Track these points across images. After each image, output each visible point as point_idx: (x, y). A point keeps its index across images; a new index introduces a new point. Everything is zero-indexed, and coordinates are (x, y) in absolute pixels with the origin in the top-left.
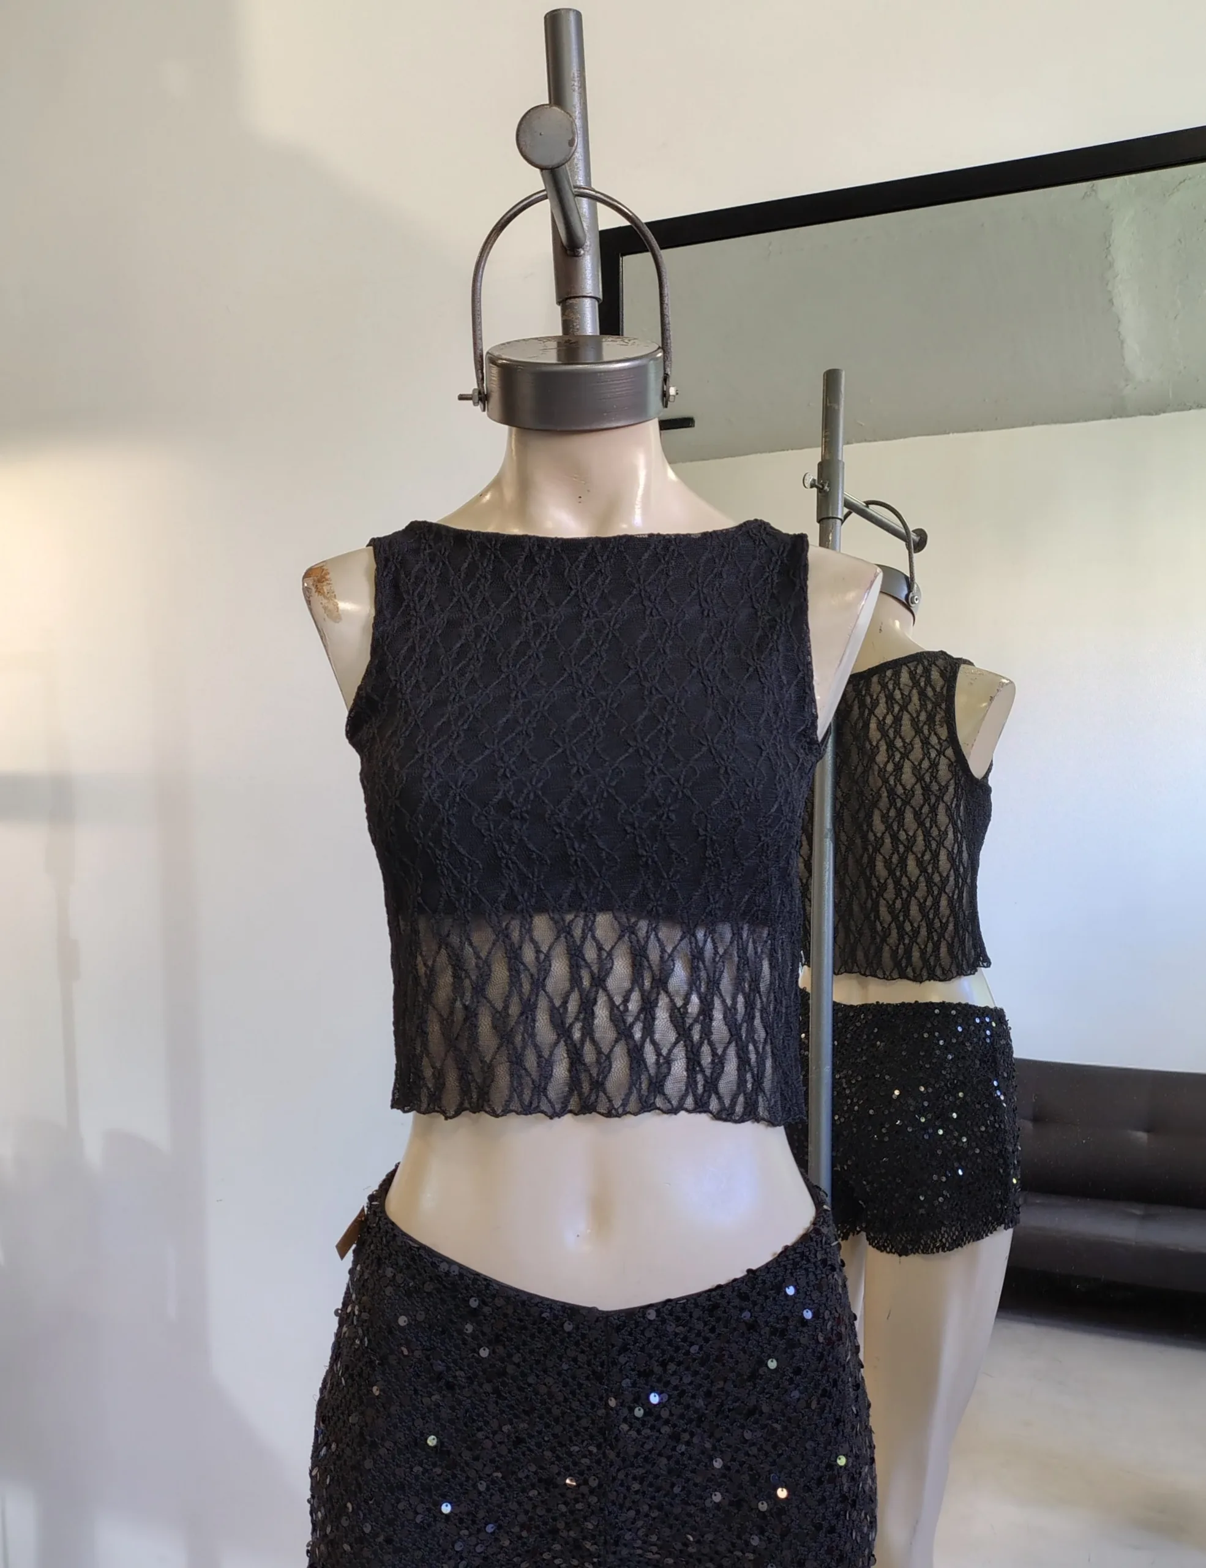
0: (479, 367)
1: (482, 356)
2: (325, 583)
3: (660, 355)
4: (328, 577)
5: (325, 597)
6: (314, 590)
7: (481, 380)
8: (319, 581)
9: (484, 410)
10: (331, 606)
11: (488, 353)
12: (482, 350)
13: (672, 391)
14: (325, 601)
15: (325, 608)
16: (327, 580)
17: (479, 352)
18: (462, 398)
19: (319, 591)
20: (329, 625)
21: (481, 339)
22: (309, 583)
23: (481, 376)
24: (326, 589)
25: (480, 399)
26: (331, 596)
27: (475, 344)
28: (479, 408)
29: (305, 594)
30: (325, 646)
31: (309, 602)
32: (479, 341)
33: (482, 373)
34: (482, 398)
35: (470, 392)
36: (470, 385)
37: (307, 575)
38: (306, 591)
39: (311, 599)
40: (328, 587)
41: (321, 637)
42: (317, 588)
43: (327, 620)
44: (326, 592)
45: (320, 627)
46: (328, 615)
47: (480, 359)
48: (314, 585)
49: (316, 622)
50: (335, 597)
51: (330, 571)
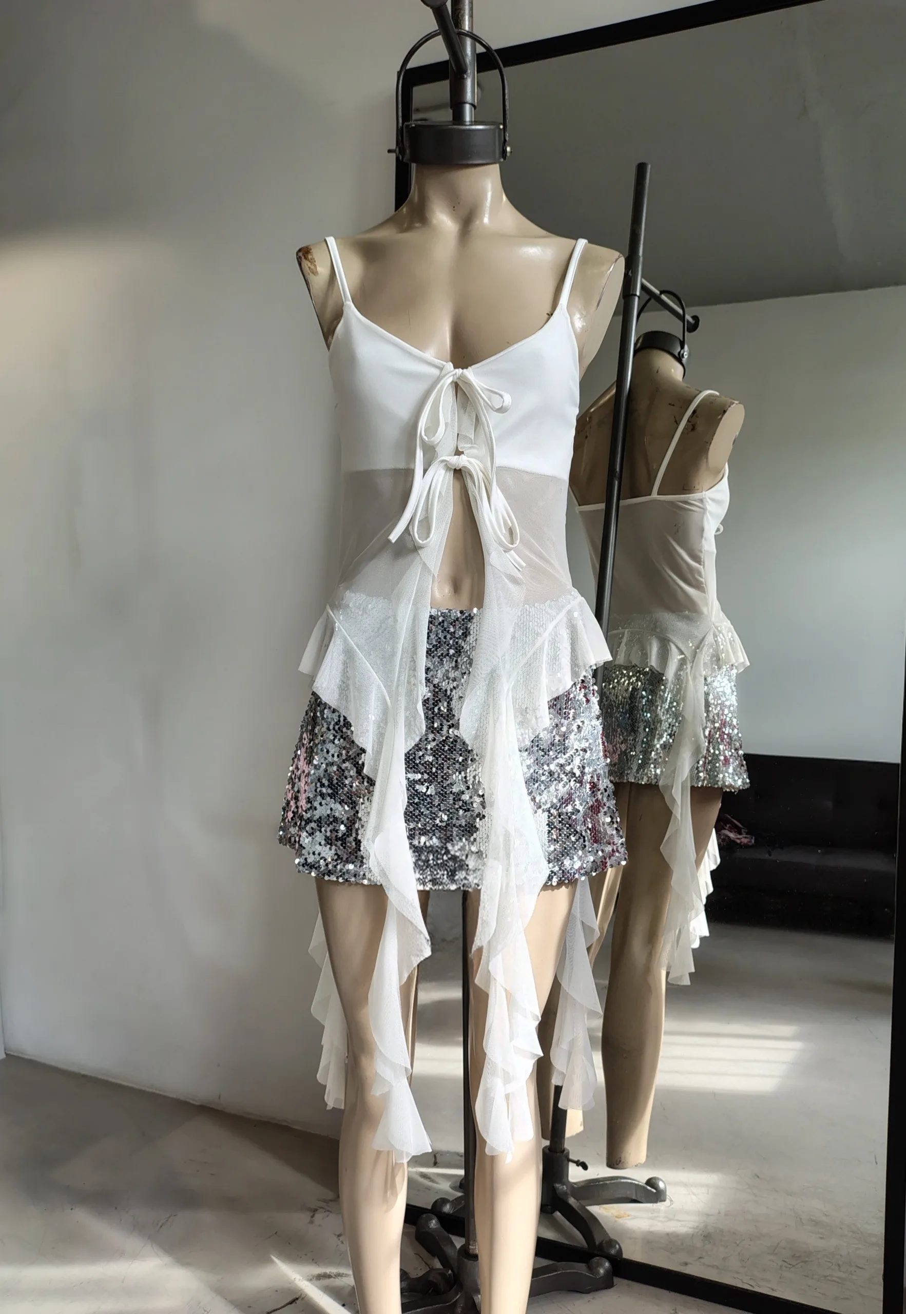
0: (398, 132)
1: (402, 127)
3: (502, 129)
4: (311, 251)
5: (310, 261)
6: (303, 257)
7: (399, 140)
8: (304, 252)
10: (312, 267)
13: (508, 149)
14: (309, 264)
15: (309, 268)
16: (310, 253)
18: (390, 151)
19: (306, 258)
20: (312, 278)
22: (301, 254)
23: (399, 137)
24: (310, 257)
26: (312, 261)
29: (298, 261)
30: (309, 289)
31: (300, 265)
33: (400, 135)
37: (300, 250)
39: (303, 263)
41: (307, 285)
42: (305, 256)
43: (311, 274)
44: (310, 259)
45: (306, 278)
46: (311, 271)
47: (400, 129)
48: (303, 255)
49: (304, 275)
50: (315, 262)
51: (312, 249)
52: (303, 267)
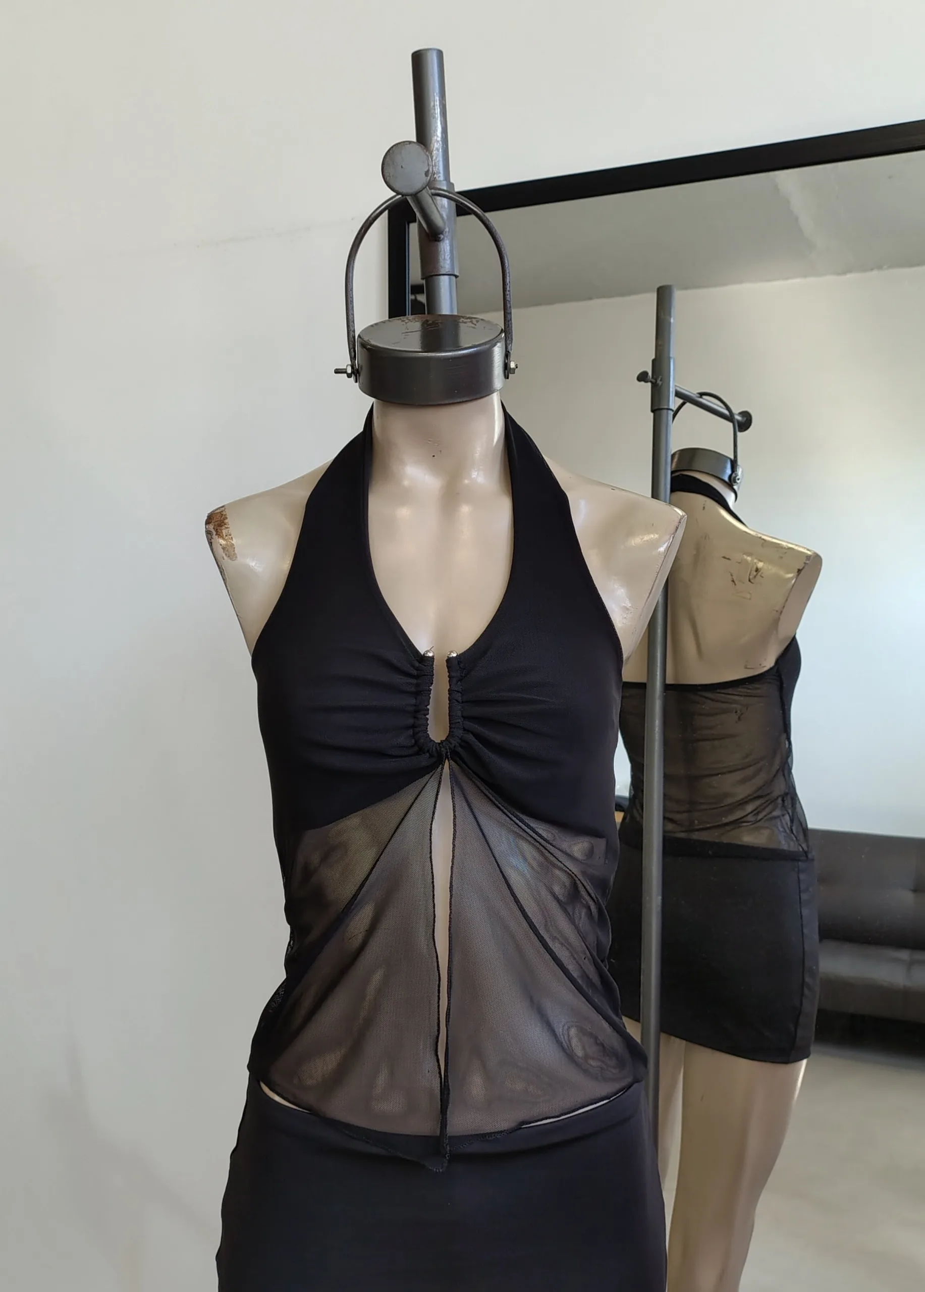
0: (351, 346)
1: (354, 337)
2: (223, 528)
4: (226, 521)
5: (223, 539)
6: (214, 533)
7: (353, 358)
8: (219, 525)
9: (356, 382)
10: (228, 547)
11: (359, 336)
12: (354, 331)
13: (512, 365)
14: (223, 543)
16: (225, 524)
17: (352, 333)
18: (337, 371)
19: (219, 534)
20: (226, 563)
21: (353, 321)
22: (211, 527)
23: (353, 354)
24: (224, 532)
25: (353, 372)
26: (229, 538)
27: (348, 326)
28: (352, 379)
29: (207, 537)
30: (224, 580)
31: (211, 544)
32: (351, 323)
33: (355, 351)
34: (355, 373)
35: (345, 367)
36: (345, 362)
37: (209, 519)
38: (208, 533)
39: (212, 541)
40: (227, 530)
41: (221, 572)
42: (219, 528)
43: (225, 558)
44: (224, 536)
45: (219, 563)
46: (226, 555)
47: (353, 339)
48: (214, 528)
49: (215, 559)
50: (232, 538)
51: (227, 517)
52: (215, 546)
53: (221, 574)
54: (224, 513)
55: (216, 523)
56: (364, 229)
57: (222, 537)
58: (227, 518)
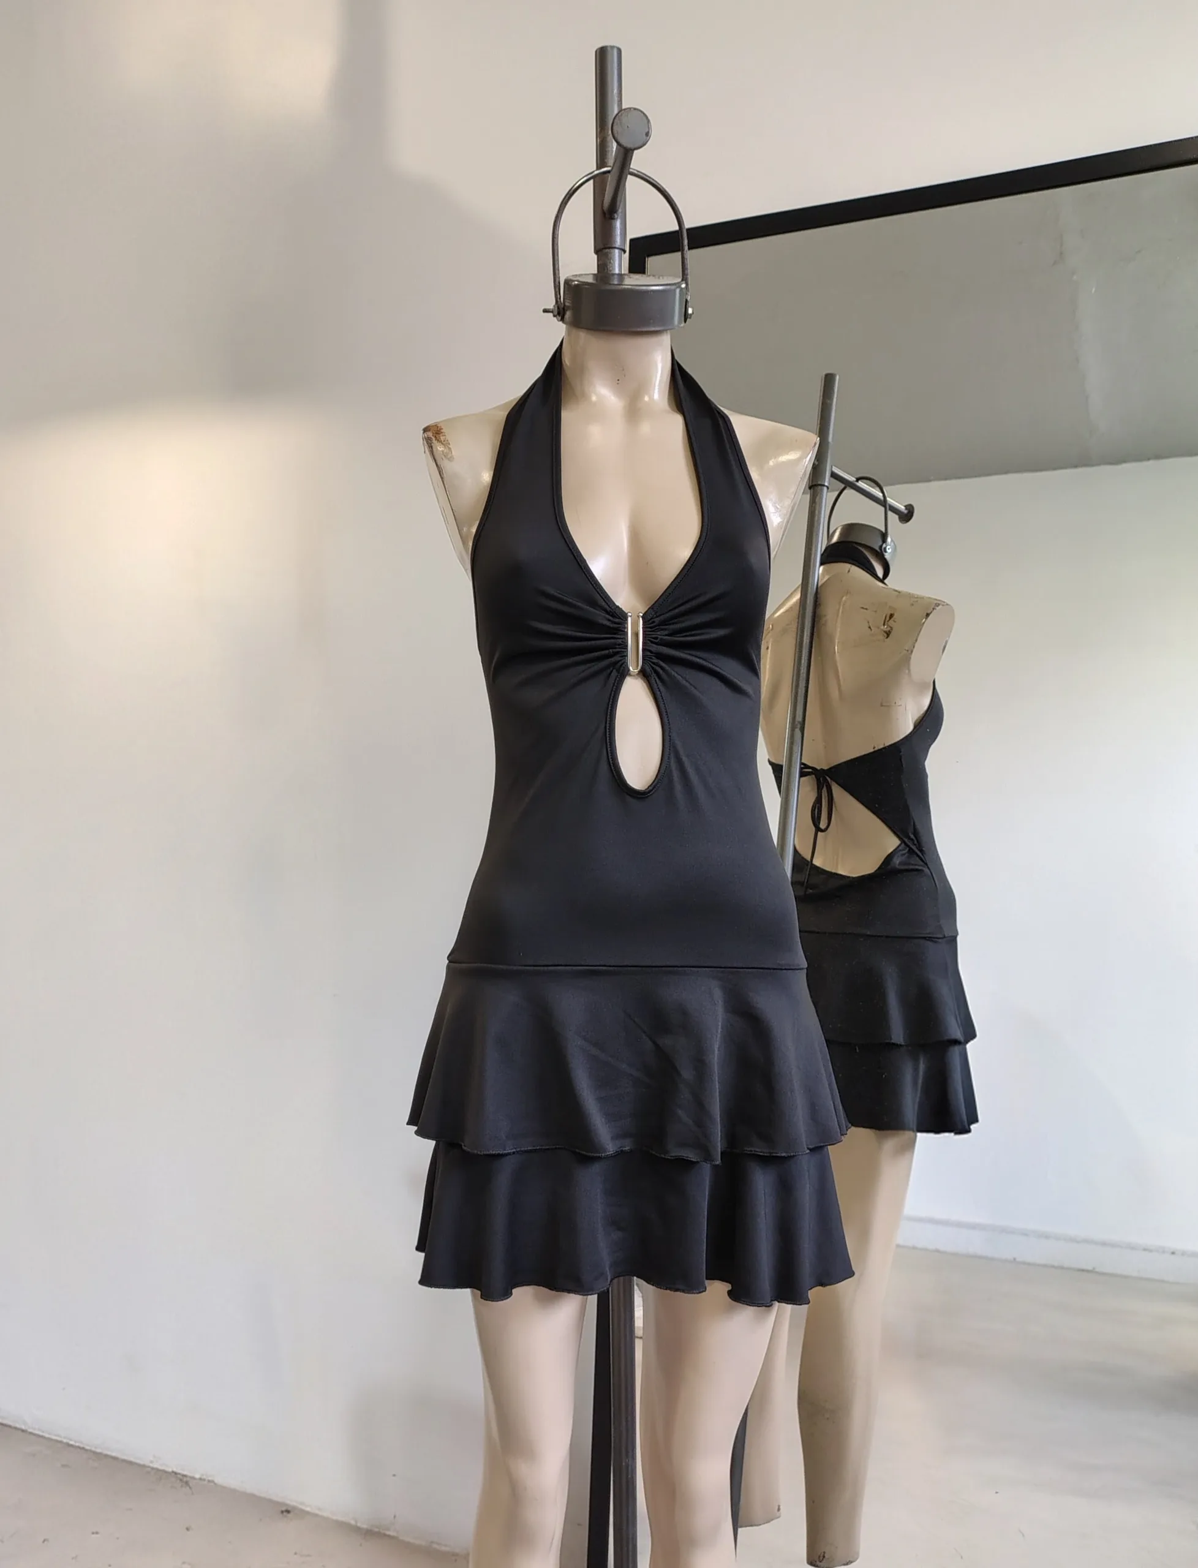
0: (557, 290)
1: (559, 283)
2: (441, 435)
3: (683, 286)
4: (442, 431)
5: (442, 444)
6: (434, 439)
7: (557, 299)
8: (436, 433)
9: (561, 320)
10: (446, 450)
11: (564, 279)
12: (559, 278)
13: (690, 311)
14: (442, 447)
15: (443, 451)
16: (442, 433)
17: (557, 280)
18: (545, 312)
19: (438, 440)
20: (445, 464)
21: (559, 270)
23: (558, 295)
24: (442, 438)
25: (558, 313)
26: (446, 444)
27: (554, 274)
28: (555, 315)
29: (425, 442)
30: (442, 478)
31: (431, 447)
32: (557, 272)
33: (559, 293)
34: (561, 312)
36: (551, 303)
37: (428, 429)
38: (428, 441)
39: (432, 444)
40: (444, 437)
42: (435, 437)
43: (443, 461)
44: (443, 440)
45: (438, 464)
46: (445, 456)
47: (557, 283)
48: (433, 435)
49: (435, 461)
50: (449, 444)
51: (442, 427)
52: (434, 449)
53: (440, 474)
54: (439, 425)
55: (434, 432)
56: (568, 196)
57: (441, 442)
58: (442, 429)
